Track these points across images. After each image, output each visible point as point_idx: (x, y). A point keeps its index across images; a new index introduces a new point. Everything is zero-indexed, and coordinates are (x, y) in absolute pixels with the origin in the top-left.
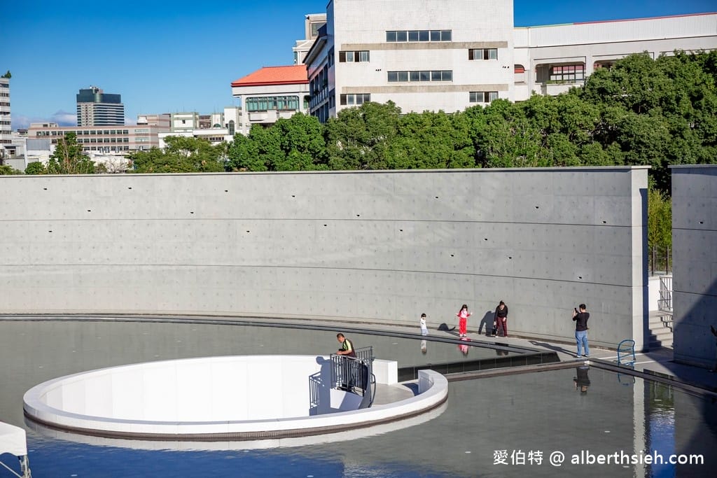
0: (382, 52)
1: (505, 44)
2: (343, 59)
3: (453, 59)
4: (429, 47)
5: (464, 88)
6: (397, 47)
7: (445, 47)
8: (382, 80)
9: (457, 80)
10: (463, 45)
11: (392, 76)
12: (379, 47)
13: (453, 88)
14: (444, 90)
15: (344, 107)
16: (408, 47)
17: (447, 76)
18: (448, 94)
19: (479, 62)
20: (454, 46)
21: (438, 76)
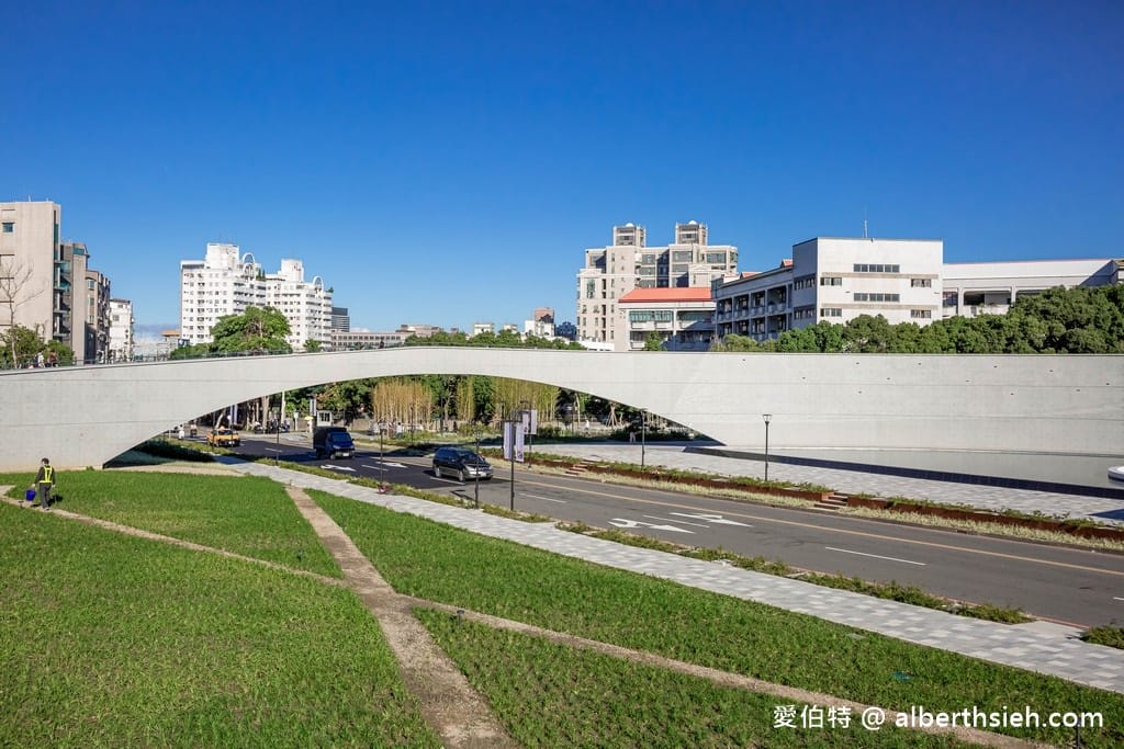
0: (849, 279)
1: (936, 277)
2: (822, 284)
3: (900, 286)
4: (883, 276)
5: (907, 307)
6: (861, 276)
7: (895, 277)
8: (850, 299)
9: (902, 301)
10: (907, 276)
11: (857, 297)
12: (848, 275)
13: (900, 307)
14: (893, 308)
15: (823, 318)
16: (869, 276)
17: (896, 298)
18: (896, 311)
19: (918, 289)
20: (901, 276)
21: (888, 298)
